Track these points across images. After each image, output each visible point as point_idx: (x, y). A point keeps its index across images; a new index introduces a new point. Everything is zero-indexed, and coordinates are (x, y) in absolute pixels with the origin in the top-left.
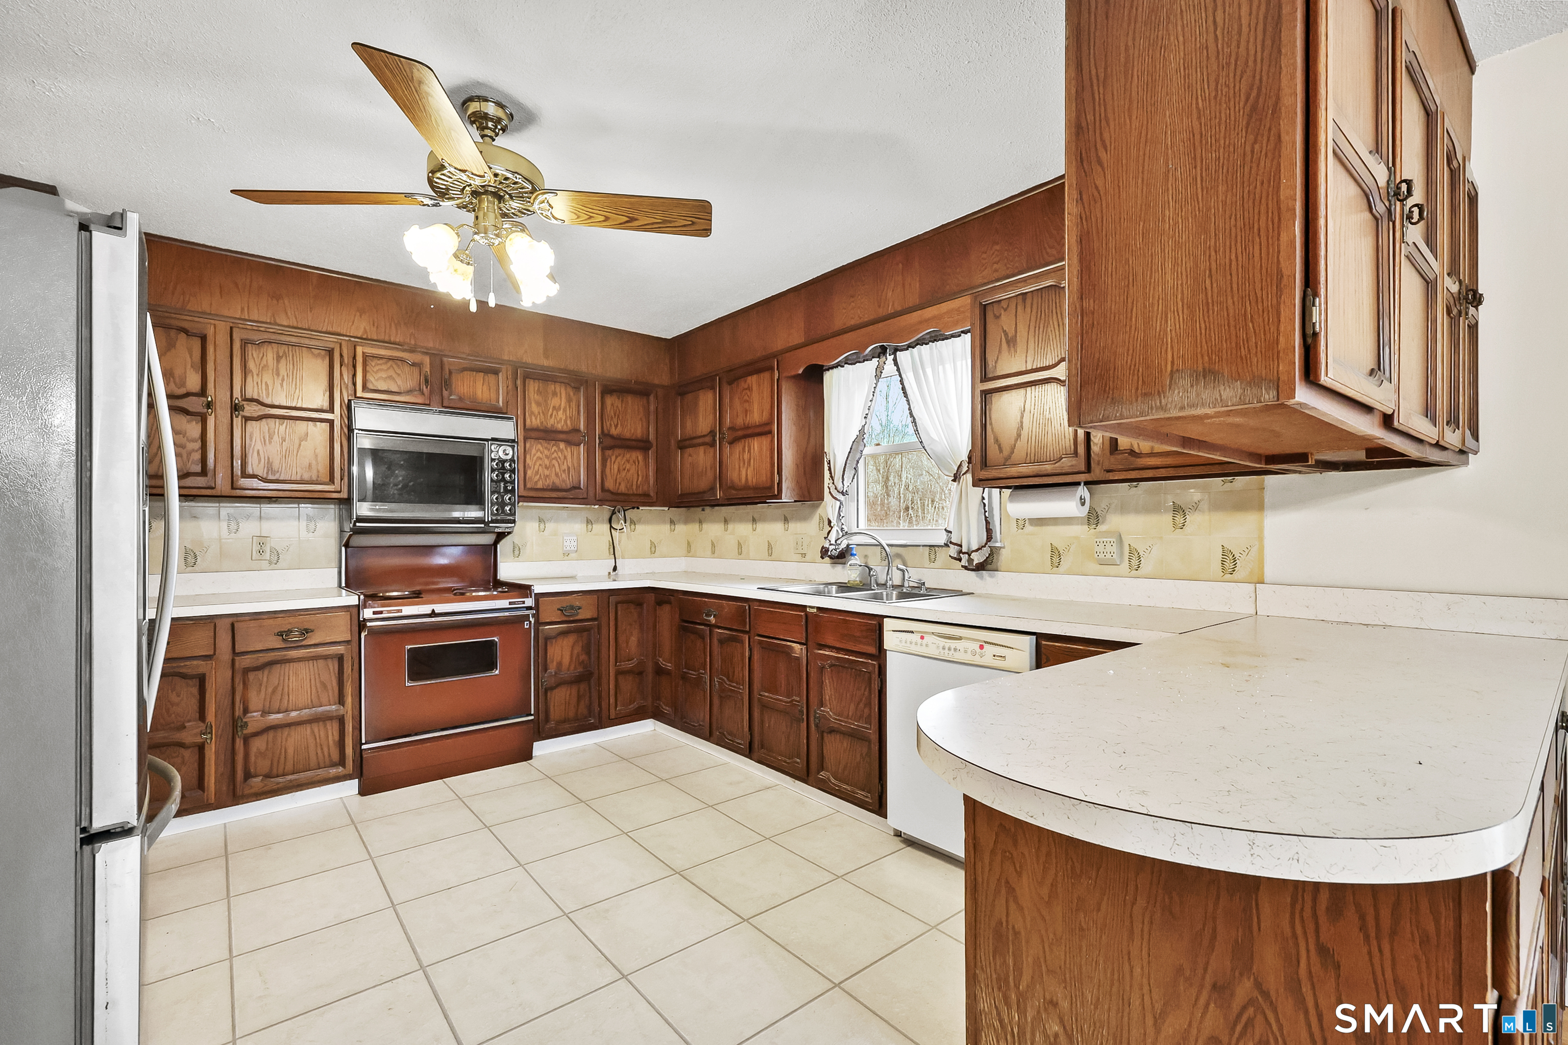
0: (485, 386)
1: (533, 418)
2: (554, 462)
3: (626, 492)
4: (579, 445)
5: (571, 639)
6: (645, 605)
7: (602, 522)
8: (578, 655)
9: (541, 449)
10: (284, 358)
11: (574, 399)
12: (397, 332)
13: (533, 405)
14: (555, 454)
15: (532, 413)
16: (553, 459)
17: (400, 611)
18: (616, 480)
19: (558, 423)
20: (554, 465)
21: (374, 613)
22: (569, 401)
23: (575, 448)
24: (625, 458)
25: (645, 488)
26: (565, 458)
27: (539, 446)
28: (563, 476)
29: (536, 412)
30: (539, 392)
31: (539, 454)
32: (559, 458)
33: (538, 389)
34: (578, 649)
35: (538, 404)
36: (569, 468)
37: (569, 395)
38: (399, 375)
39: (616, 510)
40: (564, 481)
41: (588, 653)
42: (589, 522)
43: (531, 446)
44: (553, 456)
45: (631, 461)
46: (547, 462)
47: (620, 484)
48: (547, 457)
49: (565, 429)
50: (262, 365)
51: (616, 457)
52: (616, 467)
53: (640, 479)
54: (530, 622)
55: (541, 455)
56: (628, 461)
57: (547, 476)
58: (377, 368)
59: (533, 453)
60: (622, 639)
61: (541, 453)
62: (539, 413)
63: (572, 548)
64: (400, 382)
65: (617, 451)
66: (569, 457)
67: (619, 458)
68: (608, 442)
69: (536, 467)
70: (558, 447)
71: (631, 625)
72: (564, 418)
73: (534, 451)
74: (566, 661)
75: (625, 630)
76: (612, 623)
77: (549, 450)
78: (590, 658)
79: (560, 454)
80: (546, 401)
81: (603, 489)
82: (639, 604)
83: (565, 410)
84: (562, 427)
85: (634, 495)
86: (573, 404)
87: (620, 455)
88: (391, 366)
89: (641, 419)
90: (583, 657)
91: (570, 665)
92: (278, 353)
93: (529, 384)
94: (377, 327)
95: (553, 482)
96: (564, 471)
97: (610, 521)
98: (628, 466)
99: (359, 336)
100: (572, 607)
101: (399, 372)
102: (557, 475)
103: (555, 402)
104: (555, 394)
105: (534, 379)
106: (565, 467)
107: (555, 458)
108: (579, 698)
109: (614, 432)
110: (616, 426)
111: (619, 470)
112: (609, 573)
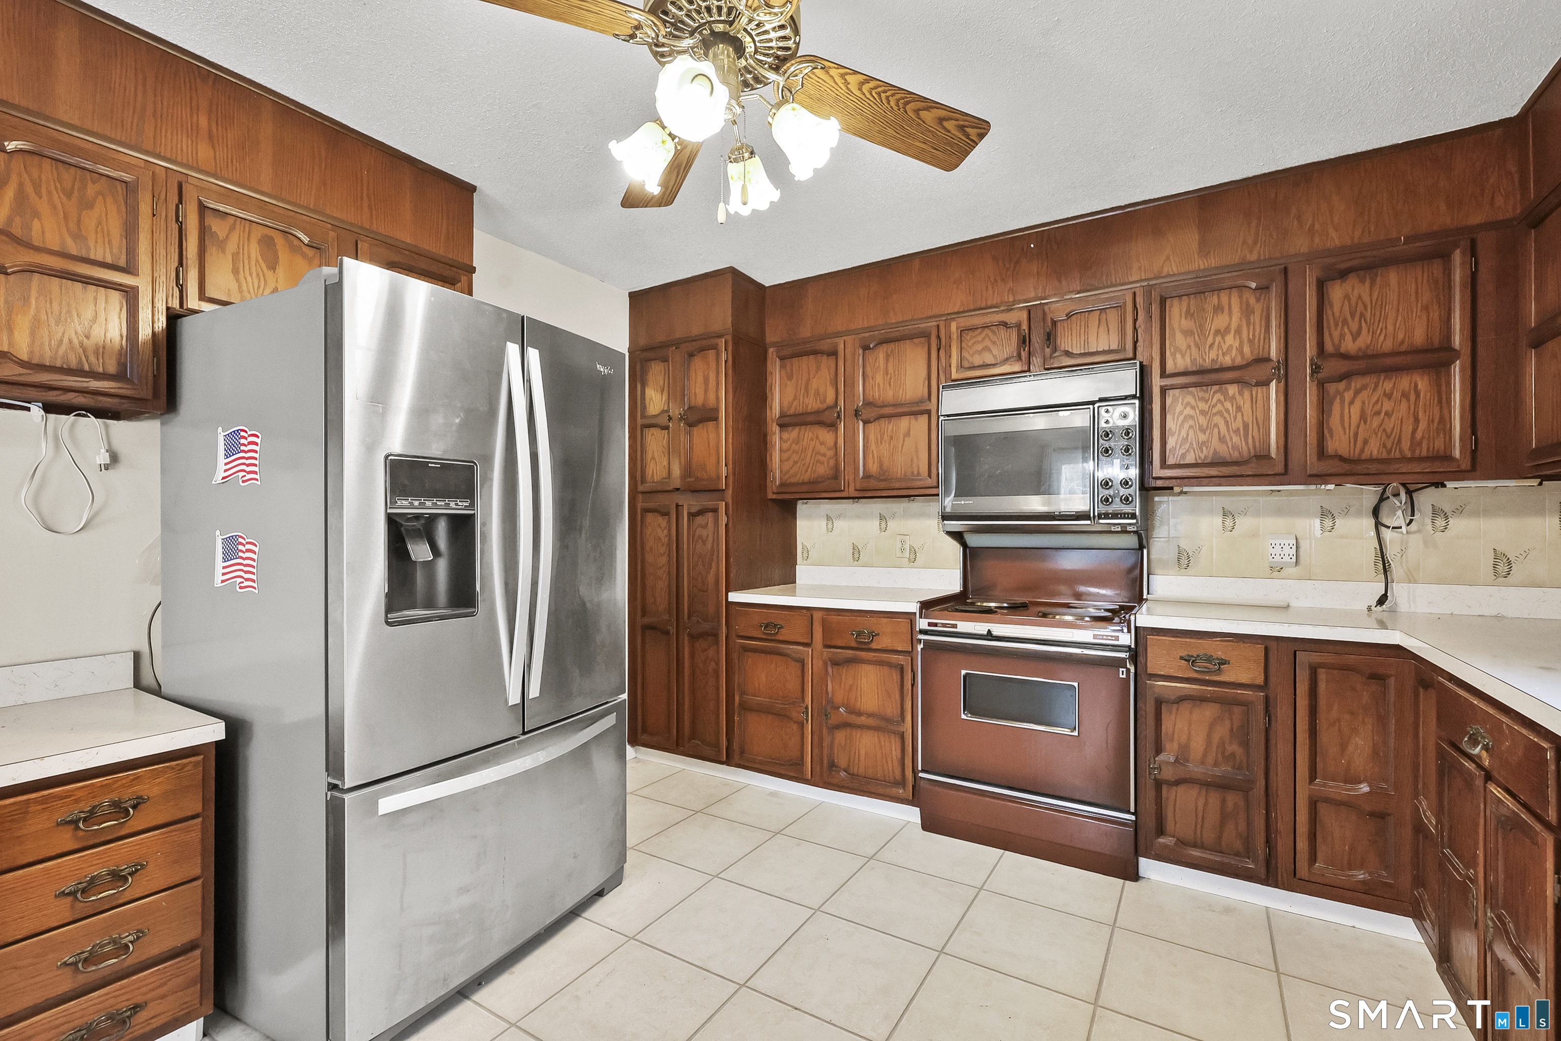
0: (1101, 328)
1: (1178, 356)
2: (1218, 419)
3: (1384, 455)
4: (1266, 384)
5: (1209, 712)
6: (1392, 681)
7: (1359, 514)
8: (1222, 744)
9: (1193, 402)
10: (892, 356)
11: (1258, 308)
12: (994, 293)
13: (1179, 335)
14: (1219, 406)
15: (1177, 349)
16: (1215, 414)
17: (955, 626)
18: (1356, 435)
19: (1224, 354)
20: (1216, 425)
21: (930, 624)
22: (1247, 312)
23: (1259, 392)
24: (1380, 391)
25: (1439, 444)
26: (1239, 409)
27: (1190, 399)
28: (1235, 439)
29: (1184, 347)
30: (1189, 314)
31: (1188, 411)
32: (1227, 411)
33: (1188, 311)
34: (1222, 731)
35: (1187, 333)
36: (1246, 426)
37: (1248, 304)
38: (994, 343)
39: (1389, 493)
40: (1234, 447)
41: (1245, 744)
42: (1325, 514)
43: (1175, 400)
44: (1215, 410)
45: (1397, 395)
46: (1203, 421)
47: (1366, 442)
48: (1203, 413)
49: (1239, 361)
50: (876, 367)
51: (1357, 393)
52: (1355, 411)
53: (1423, 425)
54: (1128, 671)
55: (1192, 412)
56: (1389, 396)
57: (1204, 443)
58: (972, 341)
59: (1178, 410)
60: (1326, 737)
61: (1193, 408)
62: (1189, 347)
63: (1287, 559)
64: (995, 352)
65: (1357, 382)
66: (1247, 408)
67: (1364, 395)
68: (1331, 367)
69: (1183, 433)
70: (1225, 394)
71: (1352, 713)
72: (1237, 344)
73: (1179, 407)
74: (1198, 745)
75: (1339, 720)
76: (1303, 703)
77: (1207, 401)
78: (1247, 752)
79: (1228, 405)
80: (1201, 327)
81: (1322, 453)
82: (1378, 678)
83: (1238, 331)
84: (1233, 360)
85: (1404, 459)
86: (1256, 318)
87: (1364, 387)
88: (987, 335)
89: (1426, 308)
90: (1234, 748)
91: (1205, 756)
92: (887, 352)
93: (1171, 306)
94: (973, 295)
95: (1215, 451)
96: (1237, 431)
97: (1376, 512)
98: (1387, 406)
99: (956, 311)
100: (1209, 659)
101: (994, 338)
102: (1222, 440)
103: (1221, 321)
104: (1218, 309)
105: (1180, 296)
106: (1239, 423)
107: (1219, 413)
108: (1224, 817)
109: (1349, 345)
110: (1356, 336)
111: (1363, 417)
112: (1369, 609)
